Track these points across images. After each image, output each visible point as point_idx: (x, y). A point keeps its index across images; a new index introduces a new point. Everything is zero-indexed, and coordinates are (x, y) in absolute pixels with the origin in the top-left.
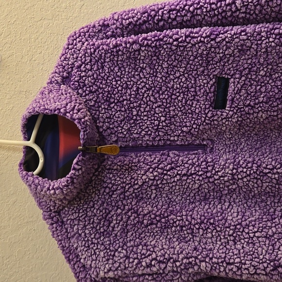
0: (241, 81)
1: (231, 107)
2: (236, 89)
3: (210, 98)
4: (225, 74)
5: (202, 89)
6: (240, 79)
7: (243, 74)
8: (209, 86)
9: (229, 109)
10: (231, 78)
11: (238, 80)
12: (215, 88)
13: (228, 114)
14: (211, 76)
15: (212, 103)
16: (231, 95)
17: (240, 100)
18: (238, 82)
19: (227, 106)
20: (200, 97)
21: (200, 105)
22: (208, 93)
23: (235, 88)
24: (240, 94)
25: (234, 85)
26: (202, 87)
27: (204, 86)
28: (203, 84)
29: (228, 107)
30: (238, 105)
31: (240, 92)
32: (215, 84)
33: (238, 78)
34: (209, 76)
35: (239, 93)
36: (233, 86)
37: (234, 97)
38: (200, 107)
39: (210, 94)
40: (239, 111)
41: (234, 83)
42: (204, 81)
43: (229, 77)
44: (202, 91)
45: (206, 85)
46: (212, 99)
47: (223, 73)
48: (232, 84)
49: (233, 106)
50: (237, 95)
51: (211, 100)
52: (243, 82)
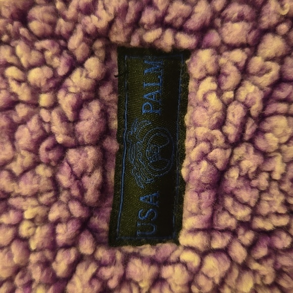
0: (257, 62)
1: (209, 229)
2: (236, 113)
3: (78, 178)
4: (161, 23)
5: (24, 122)
6: (252, 47)
7: (267, 20)
8: (66, 101)
9: (198, 241)
10: (199, 46)
11: (238, 56)
12: (104, 114)
13: (194, 274)
14: (75, 42)
15: (92, 210)
16: (204, 156)
17: (263, 180)
18: (244, 72)
19: (189, 222)
20: (14, 178)
21: (16, 226)
22: (63, 149)
23: (226, 106)
24: (261, 143)
25: (219, 92)
26: (21, 111)
27: (34, 105)
28: (24, 94)
29: (194, 231)
30: (255, 213)
31: (260, 132)
32: (105, 92)
33: (242, 46)
34: (60, 39)
35: (252, 141)
36: (213, 99)
37: (228, 166)
38: (17, 237)
39: (73, 155)
40: (262, 252)
41: (218, 74)
42: (35, 75)
43: (186, 41)
44: (24, 136)
45: (45, 99)
46: (92, 182)
47: (148, 17)
48: (208, 84)
49: (225, 221)
50: (240, 151)
51: (83, 191)
52: (275, 68)
